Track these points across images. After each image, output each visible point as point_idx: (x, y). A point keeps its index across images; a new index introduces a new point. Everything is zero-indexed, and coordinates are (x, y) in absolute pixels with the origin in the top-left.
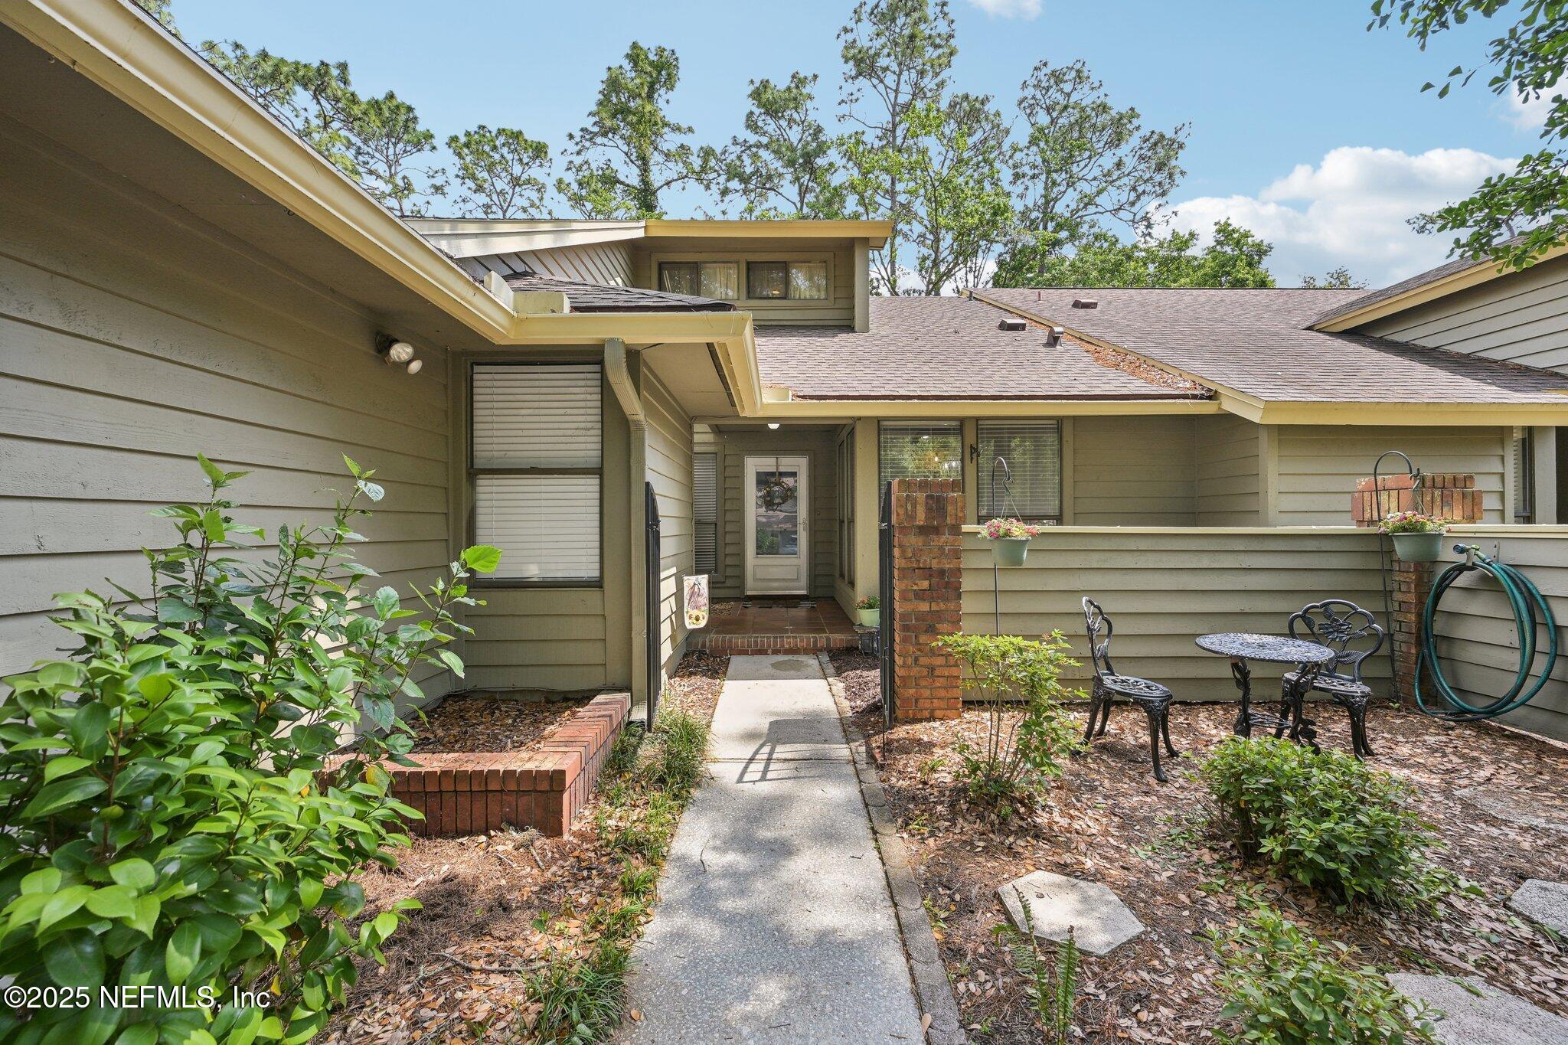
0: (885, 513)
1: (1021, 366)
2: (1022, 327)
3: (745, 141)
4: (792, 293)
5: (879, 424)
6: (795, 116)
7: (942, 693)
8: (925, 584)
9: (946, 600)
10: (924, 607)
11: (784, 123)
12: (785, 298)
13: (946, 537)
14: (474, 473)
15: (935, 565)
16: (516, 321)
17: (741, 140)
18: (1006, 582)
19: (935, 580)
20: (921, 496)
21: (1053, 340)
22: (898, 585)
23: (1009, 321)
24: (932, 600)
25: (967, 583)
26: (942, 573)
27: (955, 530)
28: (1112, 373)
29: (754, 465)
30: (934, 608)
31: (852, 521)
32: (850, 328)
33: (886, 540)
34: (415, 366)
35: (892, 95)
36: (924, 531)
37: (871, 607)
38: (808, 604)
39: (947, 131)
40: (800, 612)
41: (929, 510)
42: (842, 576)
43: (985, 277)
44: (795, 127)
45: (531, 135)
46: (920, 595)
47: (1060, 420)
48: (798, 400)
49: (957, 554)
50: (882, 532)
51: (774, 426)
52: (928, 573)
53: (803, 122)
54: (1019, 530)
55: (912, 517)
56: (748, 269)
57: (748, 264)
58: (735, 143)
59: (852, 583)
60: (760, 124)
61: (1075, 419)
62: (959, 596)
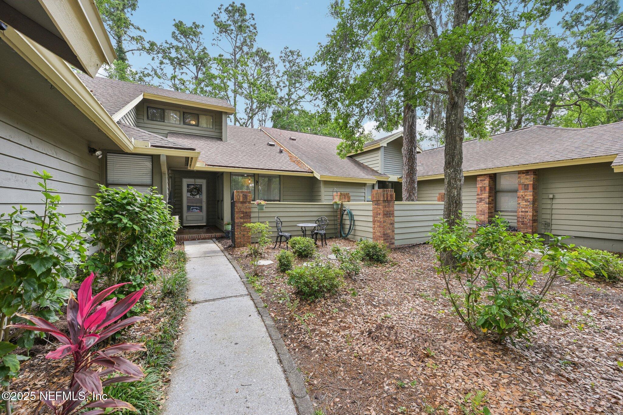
0: (232, 198)
1: (270, 160)
2: (274, 145)
3: (171, 43)
4: (200, 125)
5: (231, 174)
6: (194, 39)
7: (246, 240)
8: (242, 215)
9: (247, 219)
10: (242, 220)
11: (189, 41)
12: (198, 126)
13: (247, 204)
14: (108, 184)
15: (245, 211)
16: (135, 148)
17: (169, 43)
18: (261, 215)
19: (245, 214)
20: (241, 195)
21: (281, 152)
22: (236, 216)
23: (270, 143)
25: (252, 215)
27: (249, 202)
28: (292, 164)
29: (186, 182)
30: (245, 220)
31: (222, 200)
32: (220, 139)
33: (233, 205)
34: (100, 157)
35: (234, 43)
36: (242, 203)
37: (228, 224)
38: (207, 228)
39: (256, 60)
40: (204, 230)
41: (243, 198)
42: (219, 218)
43: (268, 117)
44: (194, 42)
46: (241, 218)
47: (280, 176)
48: (207, 166)
49: (250, 208)
50: (232, 203)
52: (243, 212)
53: (198, 42)
54: (263, 202)
55: (239, 199)
56: (184, 115)
57: (184, 112)
58: (166, 42)
59: (222, 219)
60: (179, 37)
61: (283, 176)
62: (250, 218)
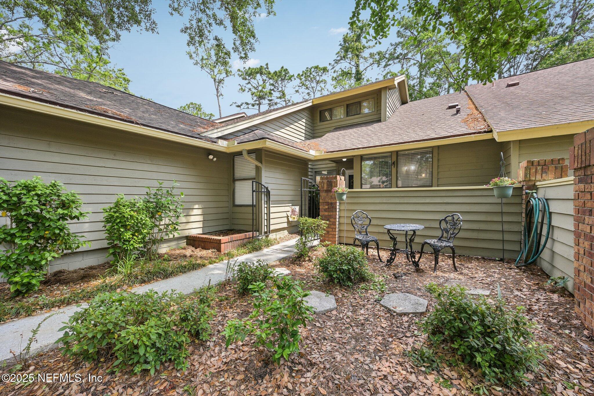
2: (455, 107)
4: (361, 112)
5: (362, 157)
7: (331, 239)
8: (327, 207)
9: (332, 212)
10: (326, 214)
12: (358, 114)
14: (234, 180)
15: (329, 201)
16: (228, 148)
19: (330, 206)
20: (325, 181)
21: (457, 112)
22: (320, 207)
23: (451, 105)
24: (328, 212)
26: (331, 204)
30: (329, 214)
32: (379, 121)
34: (215, 159)
36: (326, 191)
41: (328, 185)
45: (321, 66)
46: (325, 210)
47: (433, 149)
48: (325, 153)
49: (335, 198)
51: (344, 160)
52: (328, 203)
54: (341, 190)
55: (323, 188)
56: (347, 107)
57: (347, 105)
61: (439, 147)
62: (336, 210)
